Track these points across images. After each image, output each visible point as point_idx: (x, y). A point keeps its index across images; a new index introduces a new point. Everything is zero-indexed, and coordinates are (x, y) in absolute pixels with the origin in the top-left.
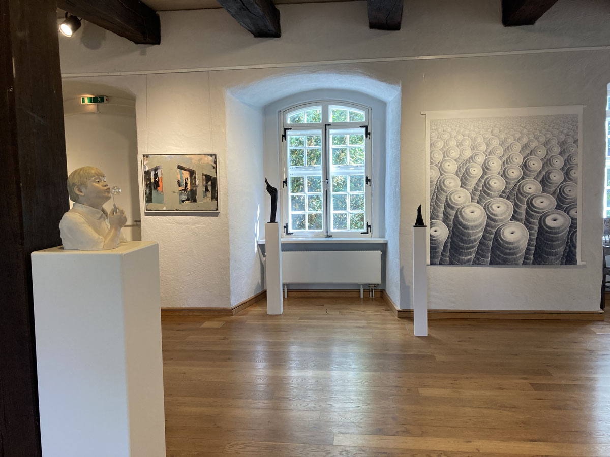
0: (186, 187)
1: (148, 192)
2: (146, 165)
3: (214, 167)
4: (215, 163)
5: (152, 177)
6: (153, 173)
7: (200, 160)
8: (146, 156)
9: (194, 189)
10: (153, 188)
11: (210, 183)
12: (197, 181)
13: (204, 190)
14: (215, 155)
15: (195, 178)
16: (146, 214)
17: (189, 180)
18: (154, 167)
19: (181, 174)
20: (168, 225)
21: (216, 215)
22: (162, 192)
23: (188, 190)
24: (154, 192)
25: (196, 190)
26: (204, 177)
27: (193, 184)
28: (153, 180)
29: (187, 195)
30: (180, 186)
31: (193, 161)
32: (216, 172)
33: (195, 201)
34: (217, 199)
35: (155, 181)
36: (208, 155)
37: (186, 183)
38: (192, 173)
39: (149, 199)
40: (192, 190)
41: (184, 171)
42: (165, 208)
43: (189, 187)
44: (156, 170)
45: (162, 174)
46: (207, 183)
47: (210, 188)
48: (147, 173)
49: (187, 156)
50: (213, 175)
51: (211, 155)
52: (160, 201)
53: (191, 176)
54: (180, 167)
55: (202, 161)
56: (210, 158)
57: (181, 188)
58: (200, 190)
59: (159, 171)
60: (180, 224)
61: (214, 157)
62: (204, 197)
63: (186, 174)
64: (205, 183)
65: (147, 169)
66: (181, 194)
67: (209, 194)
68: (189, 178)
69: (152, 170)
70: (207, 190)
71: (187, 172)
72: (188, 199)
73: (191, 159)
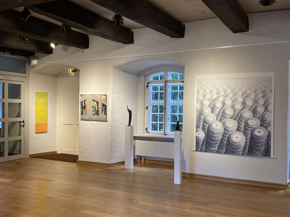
0: (95, 109)
1: (82, 110)
2: (81, 99)
3: (106, 100)
4: (106, 98)
5: (83, 104)
6: (83, 102)
7: (101, 97)
8: (81, 95)
9: (98, 110)
10: (83, 109)
11: (104, 107)
12: (99, 106)
13: (102, 110)
14: (106, 95)
15: (99, 105)
16: (81, 120)
17: (96, 106)
18: (84, 100)
19: (94, 103)
20: (89, 125)
21: (106, 121)
22: (87, 110)
23: (96, 110)
24: (84, 110)
25: (99, 110)
26: (102, 104)
27: (98, 107)
28: (83, 106)
29: (96, 112)
30: (93, 108)
31: (98, 98)
32: (107, 103)
33: (98, 115)
34: (106, 114)
35: (84, 106)
36: (104, 95)
37: (95, 107)
38: (98, 103)
39: (82, 114)
40: (97, 110)
41: (95, 102)
42: (87, 118)
43: (96, 109)
44: (85, 101)
45: (87, 103)
46: (103, 107)
47: (104, 109)
48: (82, 102)
49: (96, 96)
50: (105, 104)
51: (105, 95)
52: (86, 115)
53: (97, 104)
54: (93, 100)
55: (101, 98)
56: (105, 97)
57: (94, 109)
58: (100, 110)
59: (86, 102)
60: (93, 125)
61: (106, 96)
62: (102, 113)
63: (95, 103)
64: (102, 107)
65: (82, 101)
66: (93, 112)
67: (104, 112)
68: (96, 105)
69: (83, 101)
70: (103, 110)
71: (96, 102)
72: (96, 114)
73: (97, 97)
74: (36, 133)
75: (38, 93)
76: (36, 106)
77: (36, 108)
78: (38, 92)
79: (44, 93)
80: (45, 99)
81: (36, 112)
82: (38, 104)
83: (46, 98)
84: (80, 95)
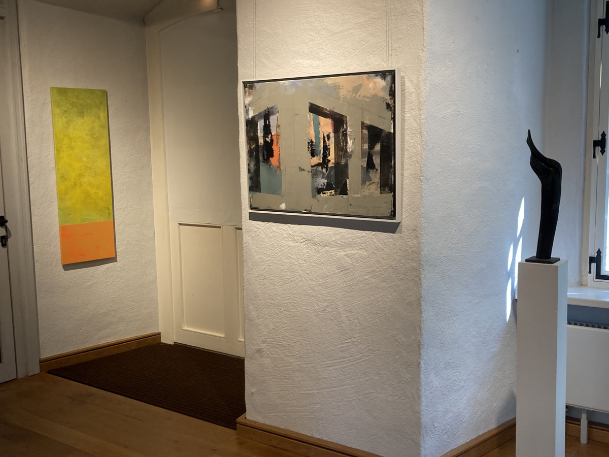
0: (325, 156)
1: (252, 166)
2: (249, 105)
3: (388, 106)
4: (392, 94)
5: (260, 134)
6: (261, 124)
7: (357, 89)
8: (249, 85)
9: (343, 162)
10: (261, 158)
11: (378, 147)
12: (350, 142)
13: (365, 165)
14: (392, 73)
15: (345, 135)
16: (253, 217)
17: (332, 139)
18: (263, 109)
19: (317, 125)
20: (292, 244)
21: (393, 228)
22: (279, 167)
23: (330, 165)
24: (263, 168)
25: (346, 165)
26: (366, 132)
27: (341, 149)
28: (261, 141)
29: (328, 177)
30: (313, 155)
31: (343, 93)
32: (394, 119)
33: (343, 191)
34: (393, 190)
35: (265, 141)
36: (376, 73)
37: (326, 148)
38: (339, 122)
39: (255, 186)
40: (337, 164)
41: (322, 119)
42: (283, 206)
43: (332, 157)
44: (267, 115)
45: (278, 126)
46: (371, 147)
47: (377, 161)
48: (251, 124)
49: (329, 81)
50: (387, 127)
51: (383, 74)
52: (275, 190)
53: (336, 130)
54: (315, 109)
55: (362, 92)
56: (380, 83)
57: (317, 160)
58: (356, 165)
59: (273, 120)
60: (315, 244)
61: (389, 78)
62: (364, 182)
63: (326, 126)
64: (366, 146)
65: (251, 114)
66: (314, 174)
67: (376, 176)
68: (332, 135)
69: (259, 116)
70: (370, 165)
71: (329, 121)
72: (329, 187)
73: (336, 88)
74: (67, 267)
75: (62, 92)
76: (58, 150)
77: (57, 158)
78: (65, 89)
79: (92, 92)
80: (99, 118)
81: (62, 178)
82: (66, 141)
83: (103, 115)
84: (240, 87)
